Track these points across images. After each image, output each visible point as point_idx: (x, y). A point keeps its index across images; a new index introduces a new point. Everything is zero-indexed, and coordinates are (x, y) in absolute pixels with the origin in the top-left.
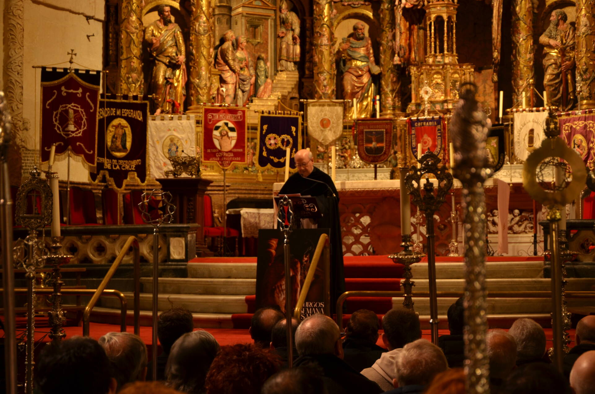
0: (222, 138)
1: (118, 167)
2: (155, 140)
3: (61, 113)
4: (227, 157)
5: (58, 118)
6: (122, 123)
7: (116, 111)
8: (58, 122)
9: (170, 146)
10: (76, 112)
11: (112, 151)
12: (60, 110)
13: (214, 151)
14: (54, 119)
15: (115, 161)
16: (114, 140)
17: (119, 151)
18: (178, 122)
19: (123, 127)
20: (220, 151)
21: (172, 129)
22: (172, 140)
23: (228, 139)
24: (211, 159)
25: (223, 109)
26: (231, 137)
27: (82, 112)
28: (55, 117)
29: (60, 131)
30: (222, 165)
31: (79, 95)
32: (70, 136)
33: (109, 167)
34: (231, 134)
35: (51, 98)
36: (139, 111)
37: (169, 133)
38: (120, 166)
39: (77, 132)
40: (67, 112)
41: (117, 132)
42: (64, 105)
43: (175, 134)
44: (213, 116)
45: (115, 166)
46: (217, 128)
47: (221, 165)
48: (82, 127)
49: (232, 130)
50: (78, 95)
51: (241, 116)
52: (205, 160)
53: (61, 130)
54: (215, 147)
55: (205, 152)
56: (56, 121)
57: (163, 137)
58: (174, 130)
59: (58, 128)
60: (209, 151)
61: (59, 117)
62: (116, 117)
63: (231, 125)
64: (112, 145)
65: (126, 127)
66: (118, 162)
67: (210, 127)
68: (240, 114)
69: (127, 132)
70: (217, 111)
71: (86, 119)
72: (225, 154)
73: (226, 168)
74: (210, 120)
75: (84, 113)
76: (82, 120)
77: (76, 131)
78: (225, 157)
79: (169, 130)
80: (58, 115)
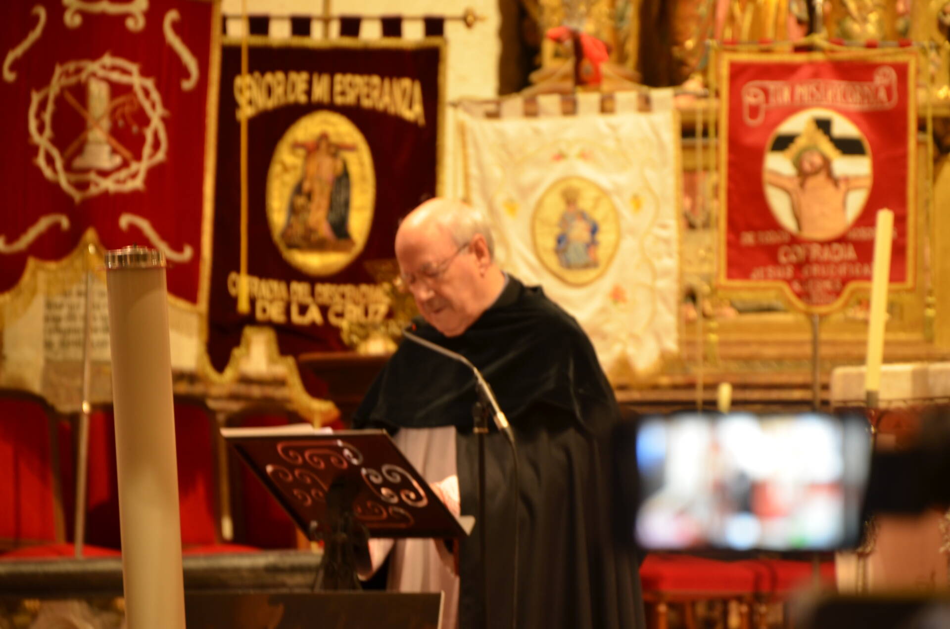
0: (802, 185)
1: (314, 315)
2: (500, 199)
3: (60, 101)
4: (827, 263)
5: (47, 117)
6: (330, 130)
7: (310, 83)
8: (48, 132)
9: (565, 222)
10: (118, 90)
11: (291, 246)
12: (54, 89)
13: (770, 238)
14: (33, 125)
15: (300, 289)
16: (301, 201)
17: (320, 246)
18: (602, 121)
19: (336, 149)
20: (794, 241)
21: (574, 151)
22: (570, 198)
23: (830, 189)
24: (757, 273)
25: (812, 63)
26: (847, 179)
27: (147, 93)
28: (38, 116)
29: (55, 170)
30: (803, 295)
31: (135, 24)
32: (93, 191)
33: (276, 313)
34: (843, 165)
35: (24, 36)
36: (406, 83)
37: (558, 170)
38: (324, 310)
39: (123, 174)
40: (81, 92)
41: (312, 168)
42: (71, 66)
43: (585, 170)
44: (766, 92)
45: (303, 310)
46: (783, 143)
47: (799, 295)
48: (147, 150)
49: (849, 147)
50: (130, 24)
51: (889, 90)
52: (730, 276)
53: (59, 164)
54: (773, 224)
55: (733, 245)
56: (41, 129)
57: (533, 187)
58: (584, 156)
59: (50, 160)
60: (748, 239)
61: (55, 117)
62: (311, 108)
63: (844, 128)
64: (289, 226)
65: (352, 148)
66: (313, 294)
67: (750, 140)
68: (883, 79)
69: (354, 170)
70: (784, 72)
71: (164, 120)
72: (815, 251)
73: (823, 309)
74: (754, 111)
75: (155, 96)
76: (144, 120)
77: (118, 169)
78: (818, 262)
79: (560, 157)
80: (50, 108)
